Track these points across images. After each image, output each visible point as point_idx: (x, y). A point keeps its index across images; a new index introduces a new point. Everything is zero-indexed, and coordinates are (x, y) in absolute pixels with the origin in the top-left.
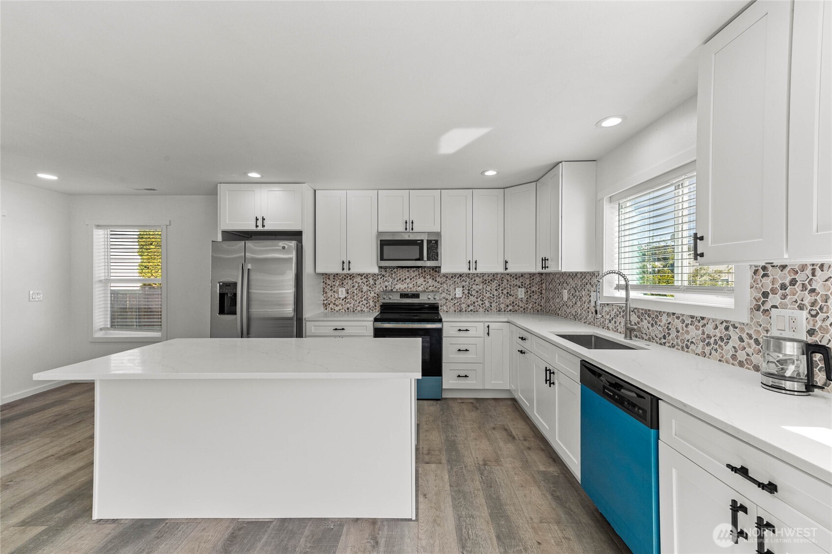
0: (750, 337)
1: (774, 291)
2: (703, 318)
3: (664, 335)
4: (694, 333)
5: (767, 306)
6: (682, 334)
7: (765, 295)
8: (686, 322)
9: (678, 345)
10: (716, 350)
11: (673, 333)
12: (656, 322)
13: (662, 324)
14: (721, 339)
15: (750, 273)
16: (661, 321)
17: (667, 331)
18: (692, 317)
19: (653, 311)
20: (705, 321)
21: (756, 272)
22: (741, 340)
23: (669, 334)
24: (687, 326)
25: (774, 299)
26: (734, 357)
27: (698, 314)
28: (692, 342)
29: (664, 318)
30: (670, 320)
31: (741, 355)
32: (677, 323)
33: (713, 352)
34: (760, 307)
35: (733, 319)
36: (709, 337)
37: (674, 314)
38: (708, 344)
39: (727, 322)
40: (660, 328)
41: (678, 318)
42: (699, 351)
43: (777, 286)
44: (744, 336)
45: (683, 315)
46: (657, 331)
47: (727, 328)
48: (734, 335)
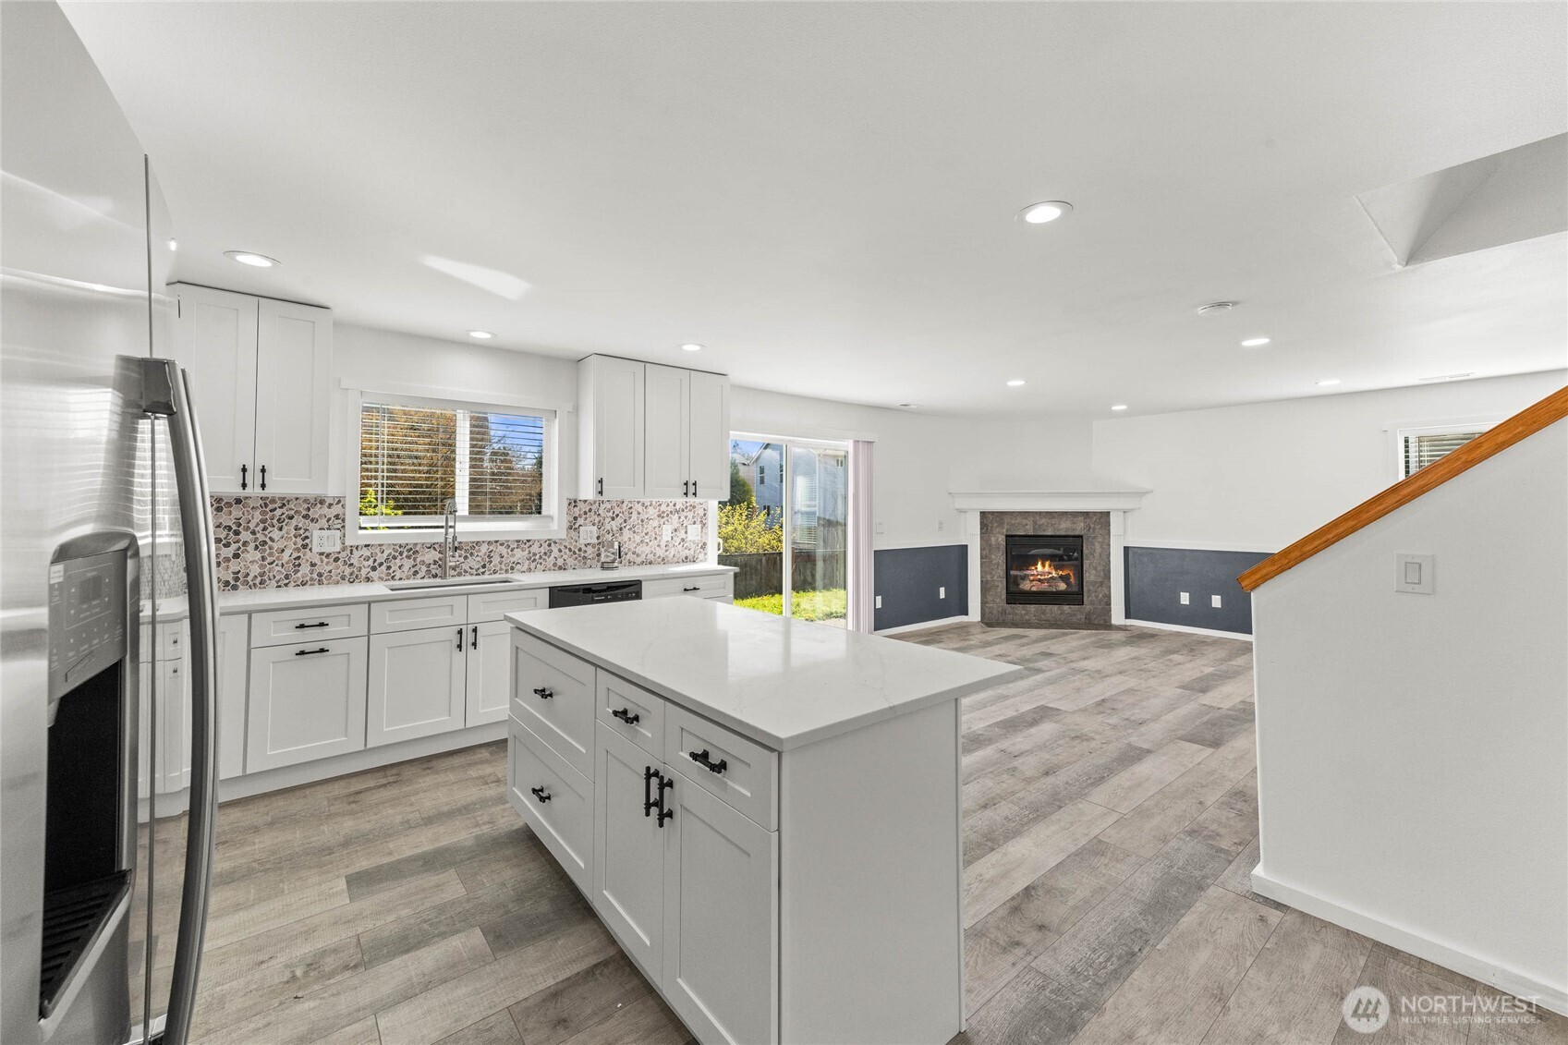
0: (566, 547)
1: (580, 516)
2: (529, 541)
3: (485, 565)
4: (519, 554)
5: (577, 526)
6: (507, 558)
7: (575, 518)
8: (512, 546)
9: (501, 569)
10: (541, 564)
11: (496, 560)
12: (472, 554)
13: (480, 554)
14: (545, 554)
15: (566, 503)
16: (479, 551)
17: (488, 560)
18: (518, 541)
19: (467, 543)
20: (531, 543)
21: (570, 504)
22: (560, 551)
23: (491, 562)
24: (512, 550)
25: (580, 521)
26: (555, 565)
27: (524, 538)
28: (518, 563)
29: (484, 548)
30: (491, 548)
31: (560, 562)
32: (503, 550)
33: (538, 566)
34: (573, 527)
35: (554, 537)
36: (535, 554)
37: (497, 542)
38: (534, 560)
39: (549, 540)
40: (479, 559)
41: (502, 544)
42: (525, 568)
43: (582, 512)
44: (562, 548)
45: (508, 541)
46: (473, 563)
47: (549, 545)
48: (555, 549)
